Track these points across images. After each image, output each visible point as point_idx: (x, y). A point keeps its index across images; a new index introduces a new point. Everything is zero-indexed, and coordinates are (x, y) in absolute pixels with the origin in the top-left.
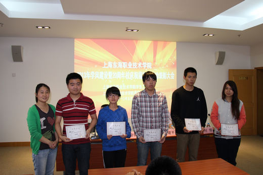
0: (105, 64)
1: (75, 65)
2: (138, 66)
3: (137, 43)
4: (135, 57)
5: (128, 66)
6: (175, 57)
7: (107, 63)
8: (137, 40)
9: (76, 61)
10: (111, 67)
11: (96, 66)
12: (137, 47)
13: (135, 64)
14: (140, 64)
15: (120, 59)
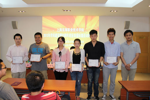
0: (58, 29)
1: (43, 30)
2: (76, 30)
3: (75, 17)
4: (74, 25)
5: (70, 31)
6: (98, 25)
7: (59, 29)
8: (75, 16)
9: (43, 28)
10: (61, 31)
11: (53, 31)
12: (76, 20)
13: (74, 29)
14: (77, 29)
15: (66, 27)
